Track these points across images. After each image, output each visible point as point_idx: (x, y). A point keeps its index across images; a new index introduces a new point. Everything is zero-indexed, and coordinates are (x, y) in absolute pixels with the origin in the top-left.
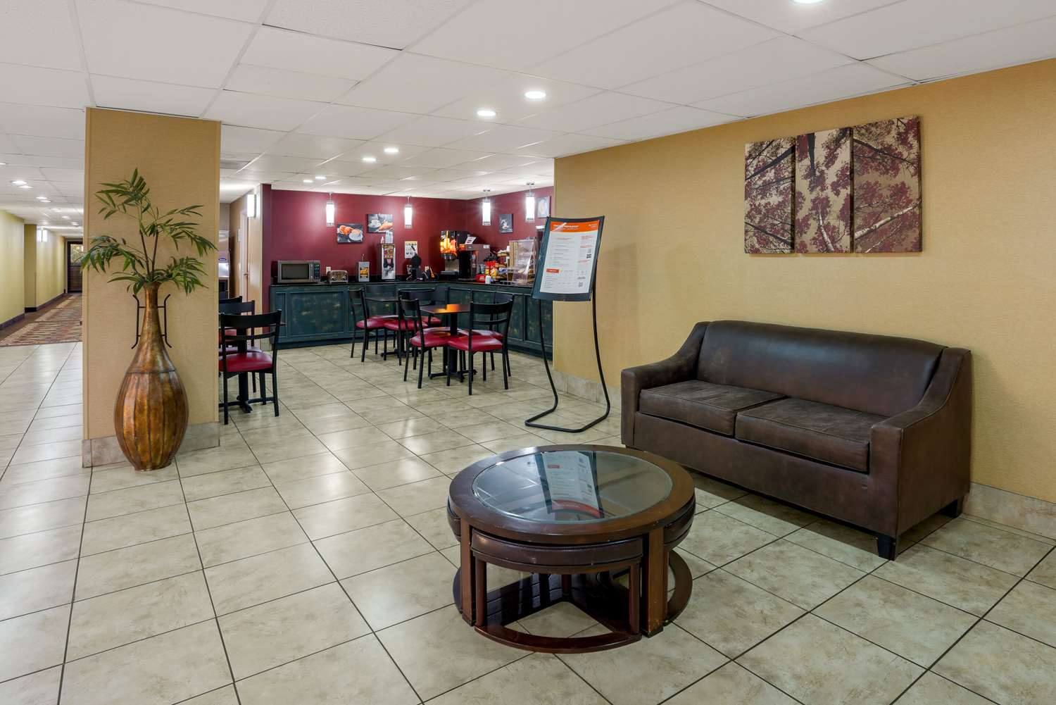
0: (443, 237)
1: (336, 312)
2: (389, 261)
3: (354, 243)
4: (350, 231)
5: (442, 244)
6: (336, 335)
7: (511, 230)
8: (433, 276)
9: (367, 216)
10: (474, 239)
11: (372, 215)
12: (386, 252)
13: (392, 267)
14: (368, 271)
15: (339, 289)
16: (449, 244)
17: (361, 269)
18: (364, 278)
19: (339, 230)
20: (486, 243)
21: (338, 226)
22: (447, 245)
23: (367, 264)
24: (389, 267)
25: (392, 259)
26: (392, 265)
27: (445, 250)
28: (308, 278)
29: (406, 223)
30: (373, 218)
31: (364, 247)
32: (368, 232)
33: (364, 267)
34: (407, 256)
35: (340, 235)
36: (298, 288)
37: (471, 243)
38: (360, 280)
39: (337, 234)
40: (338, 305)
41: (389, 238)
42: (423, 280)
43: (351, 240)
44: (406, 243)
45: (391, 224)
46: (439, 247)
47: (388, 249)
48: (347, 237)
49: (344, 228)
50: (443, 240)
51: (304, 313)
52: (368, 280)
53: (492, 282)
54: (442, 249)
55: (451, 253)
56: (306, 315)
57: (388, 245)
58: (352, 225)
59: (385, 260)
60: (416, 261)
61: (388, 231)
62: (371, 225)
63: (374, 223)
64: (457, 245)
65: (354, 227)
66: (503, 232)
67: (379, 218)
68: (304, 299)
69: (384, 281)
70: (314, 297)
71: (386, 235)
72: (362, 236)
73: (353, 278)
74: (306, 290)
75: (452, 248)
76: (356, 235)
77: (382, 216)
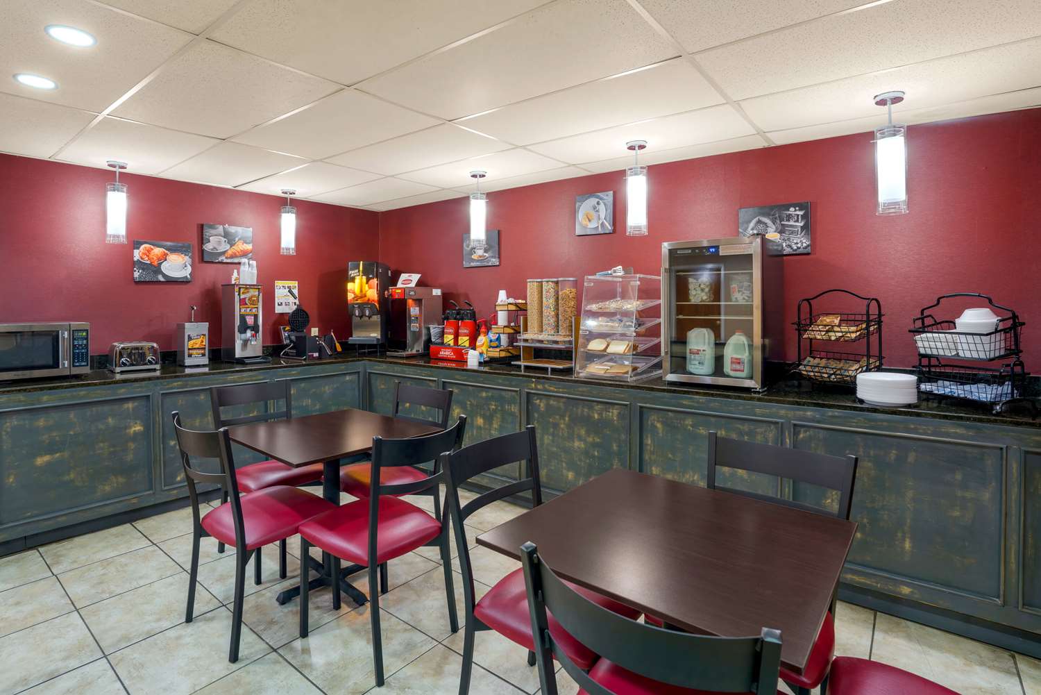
0: (352, 273)
1: (132, 445)
2: (250, 320)
3: (172, 282)
4: (164, 258)
5: (350, 286)
6: (133, 502)
7: (495, 261)
8: (339, 349)
9: (201, 227)
10: (415, 277)
11: (212, 227)
12: (243, 302)
13: (257, 331)
14: (206, 342)
15: (138, 390)
16: (366, 287)
17: (190, 338)
18: (196, 357)
19: (137, 255)
20: (436, 287)
21: (137, 245)
22: (360, 287)
23: (204, 327)
24: (249, 333)
25: (256, 316)
26: (255, 328)
27: (356, 298)
28: (56, 365)
29: (284, 244)
30: (213, 232)
31: (195, 290)
32: (202, 260)
33: (196, 334)
34: (278, 310)
35: (141, 264)
36: (21, 397)
37: (413, 285)
38: (188, 362)
39: (134, 263)
40: (138, 428)
41: (247, 273)
42: (320, 358)
43: (164, 275)
44: (279, 283)
45: (249, 247)
46: (345, 291)
47: (248, 296)
48: (157, 270)
49: (149, 251)
50: (353, 280)
51: (41, 461)
52: (205, 361)
53: (480, 364)
54: (350, 296)
55: (369, 303)
56: (49, 464)
57: (248, 287)
58: (169, 244)
59: (243, 318)
60: (298, 319)
61: (244, 260)
62: (208, 247)
63: (214, 243)
64: (382, 289)
65: (173, 250)
66: (473, 264)
67: (226, 235)
68: (41, 422)
69: (241, 361)
70: (72, 415)
71: (242, 268)
72: (189, 269)
73: (171, 359)
74: (47, 399)
75: (372, 294)
76: (177, 266)
77: (232, 229)
